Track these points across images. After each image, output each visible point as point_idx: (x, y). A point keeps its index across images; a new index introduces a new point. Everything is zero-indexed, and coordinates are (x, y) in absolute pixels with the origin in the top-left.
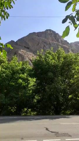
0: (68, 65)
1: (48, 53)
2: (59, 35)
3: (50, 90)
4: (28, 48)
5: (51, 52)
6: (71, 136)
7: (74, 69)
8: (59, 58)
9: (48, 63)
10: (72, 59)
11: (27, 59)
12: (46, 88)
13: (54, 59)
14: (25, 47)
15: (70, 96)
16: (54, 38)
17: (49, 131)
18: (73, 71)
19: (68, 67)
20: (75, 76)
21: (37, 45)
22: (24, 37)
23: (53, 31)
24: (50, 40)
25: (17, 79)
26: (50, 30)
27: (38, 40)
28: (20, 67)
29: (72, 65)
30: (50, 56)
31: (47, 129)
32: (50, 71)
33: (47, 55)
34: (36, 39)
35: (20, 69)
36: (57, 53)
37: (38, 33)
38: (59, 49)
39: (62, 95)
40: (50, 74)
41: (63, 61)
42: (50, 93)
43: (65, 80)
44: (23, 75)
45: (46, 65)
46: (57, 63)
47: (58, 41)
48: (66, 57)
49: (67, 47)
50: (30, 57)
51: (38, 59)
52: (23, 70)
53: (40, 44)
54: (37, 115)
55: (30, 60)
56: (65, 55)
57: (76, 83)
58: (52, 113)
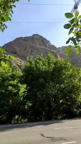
0: (59, 71)
1: (38, 59)
2: (46, 39)
3: (42, 96)
4: (15, 53)
5: (41, 58)
6: (66, 140)
7: (64, 74)
8: (49, 63)
9: (39, 69)
10: (62, 65)
11: (15, 65)
12: (38, 93)
13: (44, 65)
14: (12, 52)
15: (61, 101)
16: (41, 42)
17: (44, 136)
18: (64, 76)
19: (58, 72)
20: (66, 81)
21: (24, 50)
22: (11, 42)
23: (40, 36)
24: (37, 45)
25: (7, 86)
26: (37, 35)
27: (25, 45)
28: (10, 74)
29: (62, 70)
30: (40, 62)
31: (42, 135)
32: (41, 77)
33: (37, 62)
34: (24, 44)
35: (10, 76)
36: (47, 59)
37: (25, 38)
38: (49, 55)
39: (54, 100)
40: (41, 80)
41: (53, 66)
42: (42, 99)
43: (56, 86)
44: (13, 82)
45: (36, 72)
46: (47, 69)
47: (45, 45)
48: (56, 63)
49: (55, 52)
50: (18, 62)
51: (29, 65)
52: (13, 77)
53: (27, 49)
54: (29, 122)
55: (18, 66)
56: (55, 60)
57: (66, 88)
58: (43, 119)
